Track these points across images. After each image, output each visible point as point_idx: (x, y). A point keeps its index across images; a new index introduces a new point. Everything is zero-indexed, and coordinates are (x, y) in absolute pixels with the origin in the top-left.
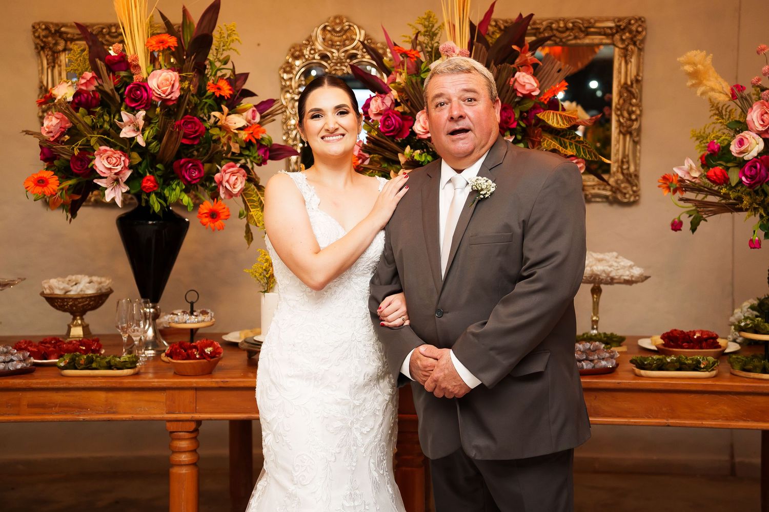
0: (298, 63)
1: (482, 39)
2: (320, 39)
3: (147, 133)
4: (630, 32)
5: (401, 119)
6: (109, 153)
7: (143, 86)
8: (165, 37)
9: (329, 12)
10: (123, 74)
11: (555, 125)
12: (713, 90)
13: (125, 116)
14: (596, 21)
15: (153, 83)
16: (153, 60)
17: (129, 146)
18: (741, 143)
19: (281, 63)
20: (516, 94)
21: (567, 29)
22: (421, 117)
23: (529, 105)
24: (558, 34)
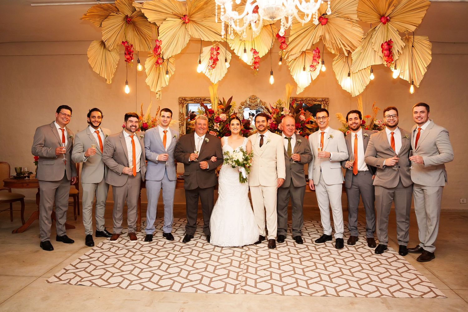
0: (243, 107)
1: (292, 107)
2: (249, 101)
3: (220, 128)
4: (325, 101)
5: (275, 125)
6: (213, 132)
7: (218, 117)
8: (221, 106)
9: (250, 94)
10: (213, 114)
11: (309, 127)
12: (342, 120)
13: (215, 124)
14: (317, 98)
15: (221, 117)
16: (218, 111)
17: (216, 131)
18: (348, 133)
19: (238, 107)
20: (300, 121)
21: (310, 100)
22: (280, 125)
23: (303, 122)
24: (307, 101)
